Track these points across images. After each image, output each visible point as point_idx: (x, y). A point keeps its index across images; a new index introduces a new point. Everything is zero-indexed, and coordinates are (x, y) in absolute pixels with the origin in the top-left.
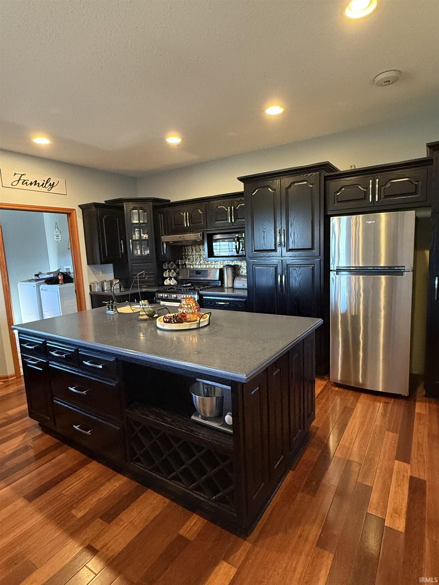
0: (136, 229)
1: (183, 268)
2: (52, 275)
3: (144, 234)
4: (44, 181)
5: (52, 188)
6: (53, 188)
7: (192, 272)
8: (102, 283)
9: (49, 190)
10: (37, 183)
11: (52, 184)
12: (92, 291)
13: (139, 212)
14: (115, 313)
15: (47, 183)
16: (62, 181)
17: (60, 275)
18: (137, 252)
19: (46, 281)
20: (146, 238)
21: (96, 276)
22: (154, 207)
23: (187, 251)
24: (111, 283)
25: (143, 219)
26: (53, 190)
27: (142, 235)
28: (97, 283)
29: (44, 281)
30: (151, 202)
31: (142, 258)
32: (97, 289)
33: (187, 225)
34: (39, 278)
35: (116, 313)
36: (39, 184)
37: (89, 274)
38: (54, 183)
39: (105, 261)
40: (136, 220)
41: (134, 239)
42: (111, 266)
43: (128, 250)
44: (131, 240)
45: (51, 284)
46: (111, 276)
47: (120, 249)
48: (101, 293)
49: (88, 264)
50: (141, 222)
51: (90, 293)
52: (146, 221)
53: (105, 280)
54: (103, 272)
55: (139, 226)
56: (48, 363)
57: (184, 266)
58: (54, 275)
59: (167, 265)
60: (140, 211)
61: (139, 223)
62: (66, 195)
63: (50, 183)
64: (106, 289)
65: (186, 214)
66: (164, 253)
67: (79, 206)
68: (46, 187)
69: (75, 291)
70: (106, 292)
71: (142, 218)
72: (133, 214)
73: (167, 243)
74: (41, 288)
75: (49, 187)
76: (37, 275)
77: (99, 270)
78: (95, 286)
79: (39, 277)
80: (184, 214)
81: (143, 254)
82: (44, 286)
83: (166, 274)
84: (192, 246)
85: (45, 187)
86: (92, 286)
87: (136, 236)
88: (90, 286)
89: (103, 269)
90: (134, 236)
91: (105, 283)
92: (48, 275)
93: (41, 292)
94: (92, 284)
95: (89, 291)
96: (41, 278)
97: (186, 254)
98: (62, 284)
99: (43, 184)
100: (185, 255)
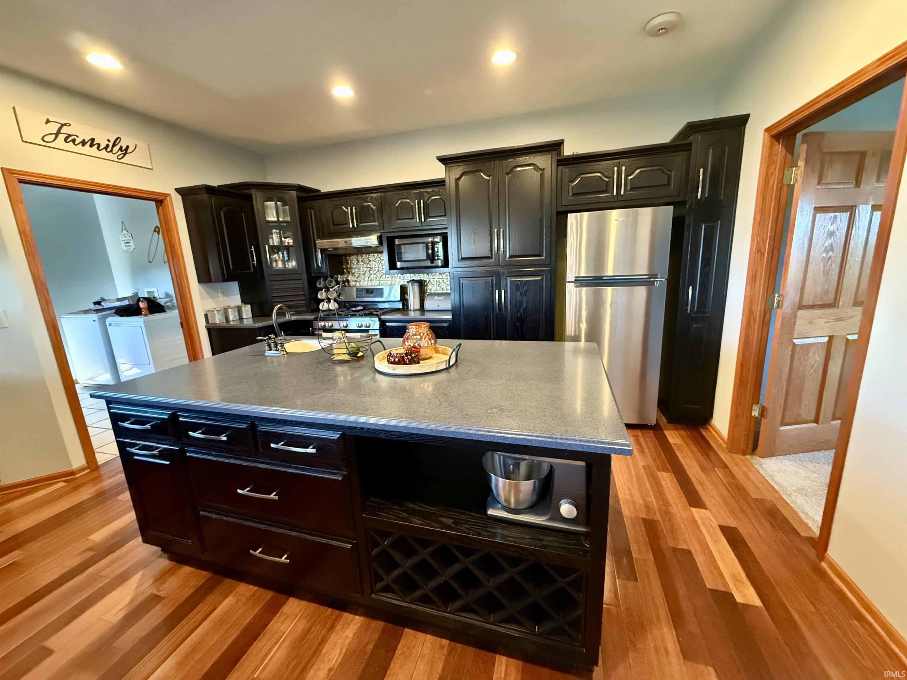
0: (274, 230)
1: (345, 286)
2: (126, 303)
3: (286, 238)
4: (109, 141)
5: (125, 154)
6: (127, 155)
7: (360, 291)
8: (226, 310)
9: (119, 157)
10: (94, 143)
11: (124, 148)
12: (210, 322)
13: (276, 204)
14: (282, 353)
15: (114, 145)
16: (142, 146)
17: (142, 302)
18: (277, 265)
19: (116, 311)
20: (288, 243)
21: (213, 301)
22: (300, 200)
23: (349, 262)
24: (239, 310)
25: (282, 216)
26: (127, 159)
27: (283, 239)
28: (217, 311)
29: (114, 311)
30: (294, 190)
31: (285, 272)
32: (218, 320)
33: (353, 225)
34: (101, 307)
35: (284, 354)
36: (99, 145)
37: (202, 298)
38: (128, 147)
39: (227, 278)
40: (273, 217)
41: (271, 244)
42: (235, 286)
43: (263, 260)
44: (267, 246)
45: (128, 315)
46: (236, 299)
47: (251, 259)
48: (225, 324)
49: (199, 282)
50: (281, 219)
51: (206, 327)
52: (288, 219)
53: (229, 306)
54: (225, 294)
55: (278, 225)
56: (182, 452)
57: (346, 284)
58: (129, 301)
59: (322, 282)
60: (278, 203)
61: (278, 222)
62: (152, 169)
63: (121, 147)
64: (231, 319)
65: (351, 209)
66: (318, 265)
67: (177, 190)
68: (114, 151)
69: (180, 324)
70: (232, 323)
71: (281, 214)
72: (267, 209)
73: (323, 251)
74: (107, 323)
75: (120, 152)
76: (98, 303)
77: (217, 292)
78: (214, 315)
79: (103, 306)
80: (348, 209)
81: (287, 266)
82: (114, 320)
83: (322, 295)
84: (357, 256)
85: (111, 151)
86: (209, 316)
87: (275, 240)
88: (206, 316)
89: (224, 290)
90: (271, 241)
91: (230, 310)
92: (119, 302)
93: (110, 329)
94: (208, 313)
95: (204, 324)
96: (105, 307)
97: (348, 266)
98: (146, 315)
99: (108, 146)
100: (347, 268)
